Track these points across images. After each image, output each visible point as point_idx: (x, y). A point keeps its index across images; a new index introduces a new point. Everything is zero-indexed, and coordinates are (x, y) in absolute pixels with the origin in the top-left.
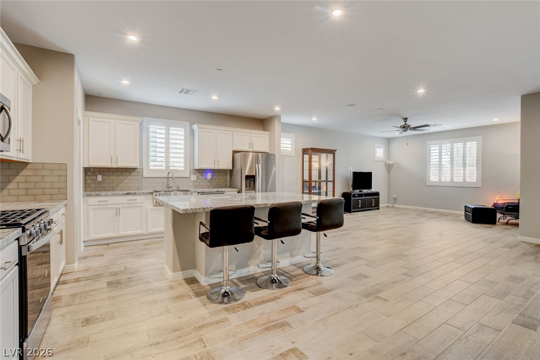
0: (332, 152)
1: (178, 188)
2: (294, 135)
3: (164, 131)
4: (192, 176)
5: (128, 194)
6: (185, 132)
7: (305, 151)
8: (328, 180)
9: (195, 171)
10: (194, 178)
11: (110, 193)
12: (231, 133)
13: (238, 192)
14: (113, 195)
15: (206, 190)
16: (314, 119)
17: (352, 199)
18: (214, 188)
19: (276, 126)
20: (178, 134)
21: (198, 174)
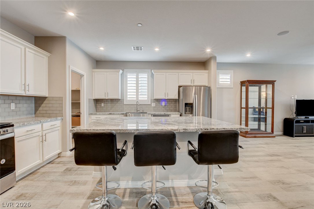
0: (272, 83)
1: (143, 111)
2: (232, 71)
3: (135, 77)
4: (153, 104)
5: (110, 114)
6: (148, 76)
7: (243, 83)
8: (267, 107)
9: (155, 101)
10: (153, 105)
11: (101, 113)
12: (177, 74)
13: (181, 116)
14: (103, 115)
15: (157, 113)
16: (248, 55)
17: (295, 124)
18: (163, 111)
19: (213, 65)
20: (144, 77)
21: (157, 102)
